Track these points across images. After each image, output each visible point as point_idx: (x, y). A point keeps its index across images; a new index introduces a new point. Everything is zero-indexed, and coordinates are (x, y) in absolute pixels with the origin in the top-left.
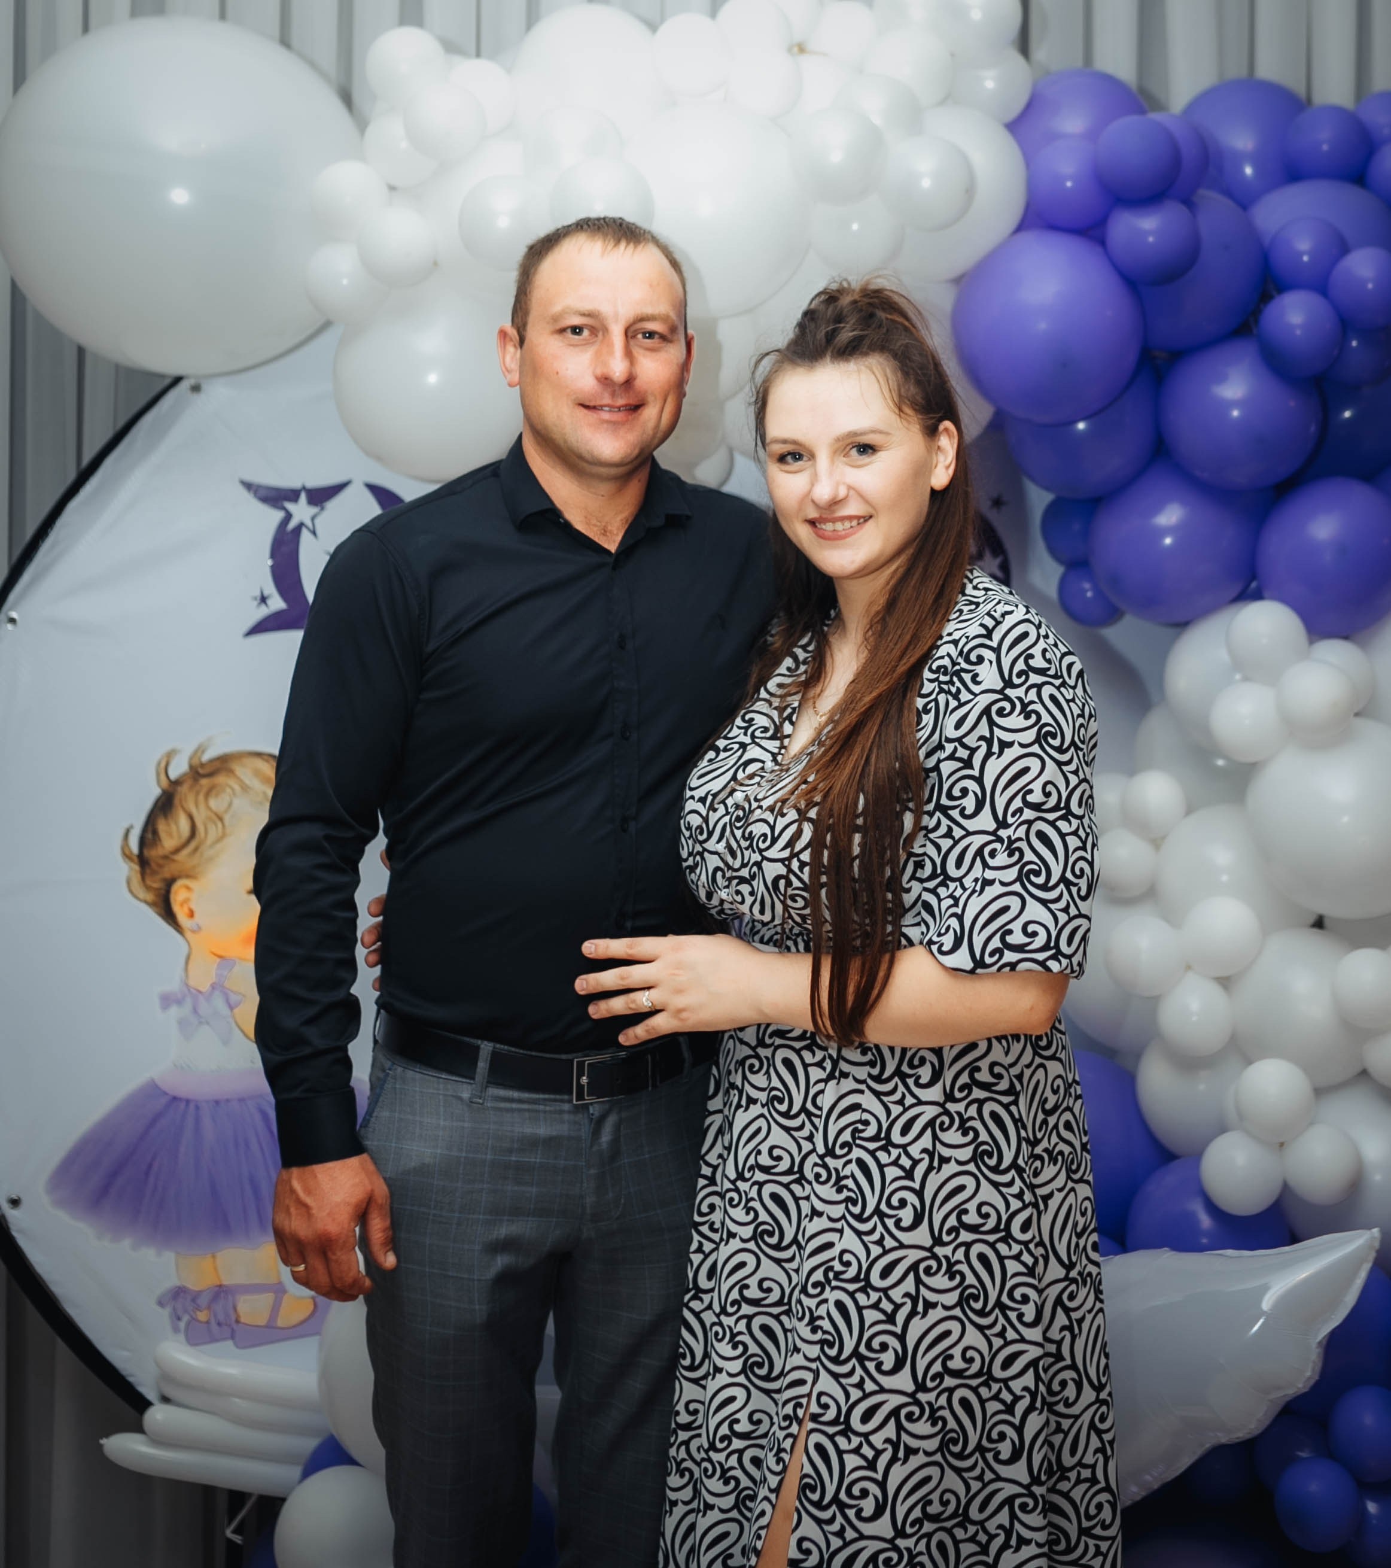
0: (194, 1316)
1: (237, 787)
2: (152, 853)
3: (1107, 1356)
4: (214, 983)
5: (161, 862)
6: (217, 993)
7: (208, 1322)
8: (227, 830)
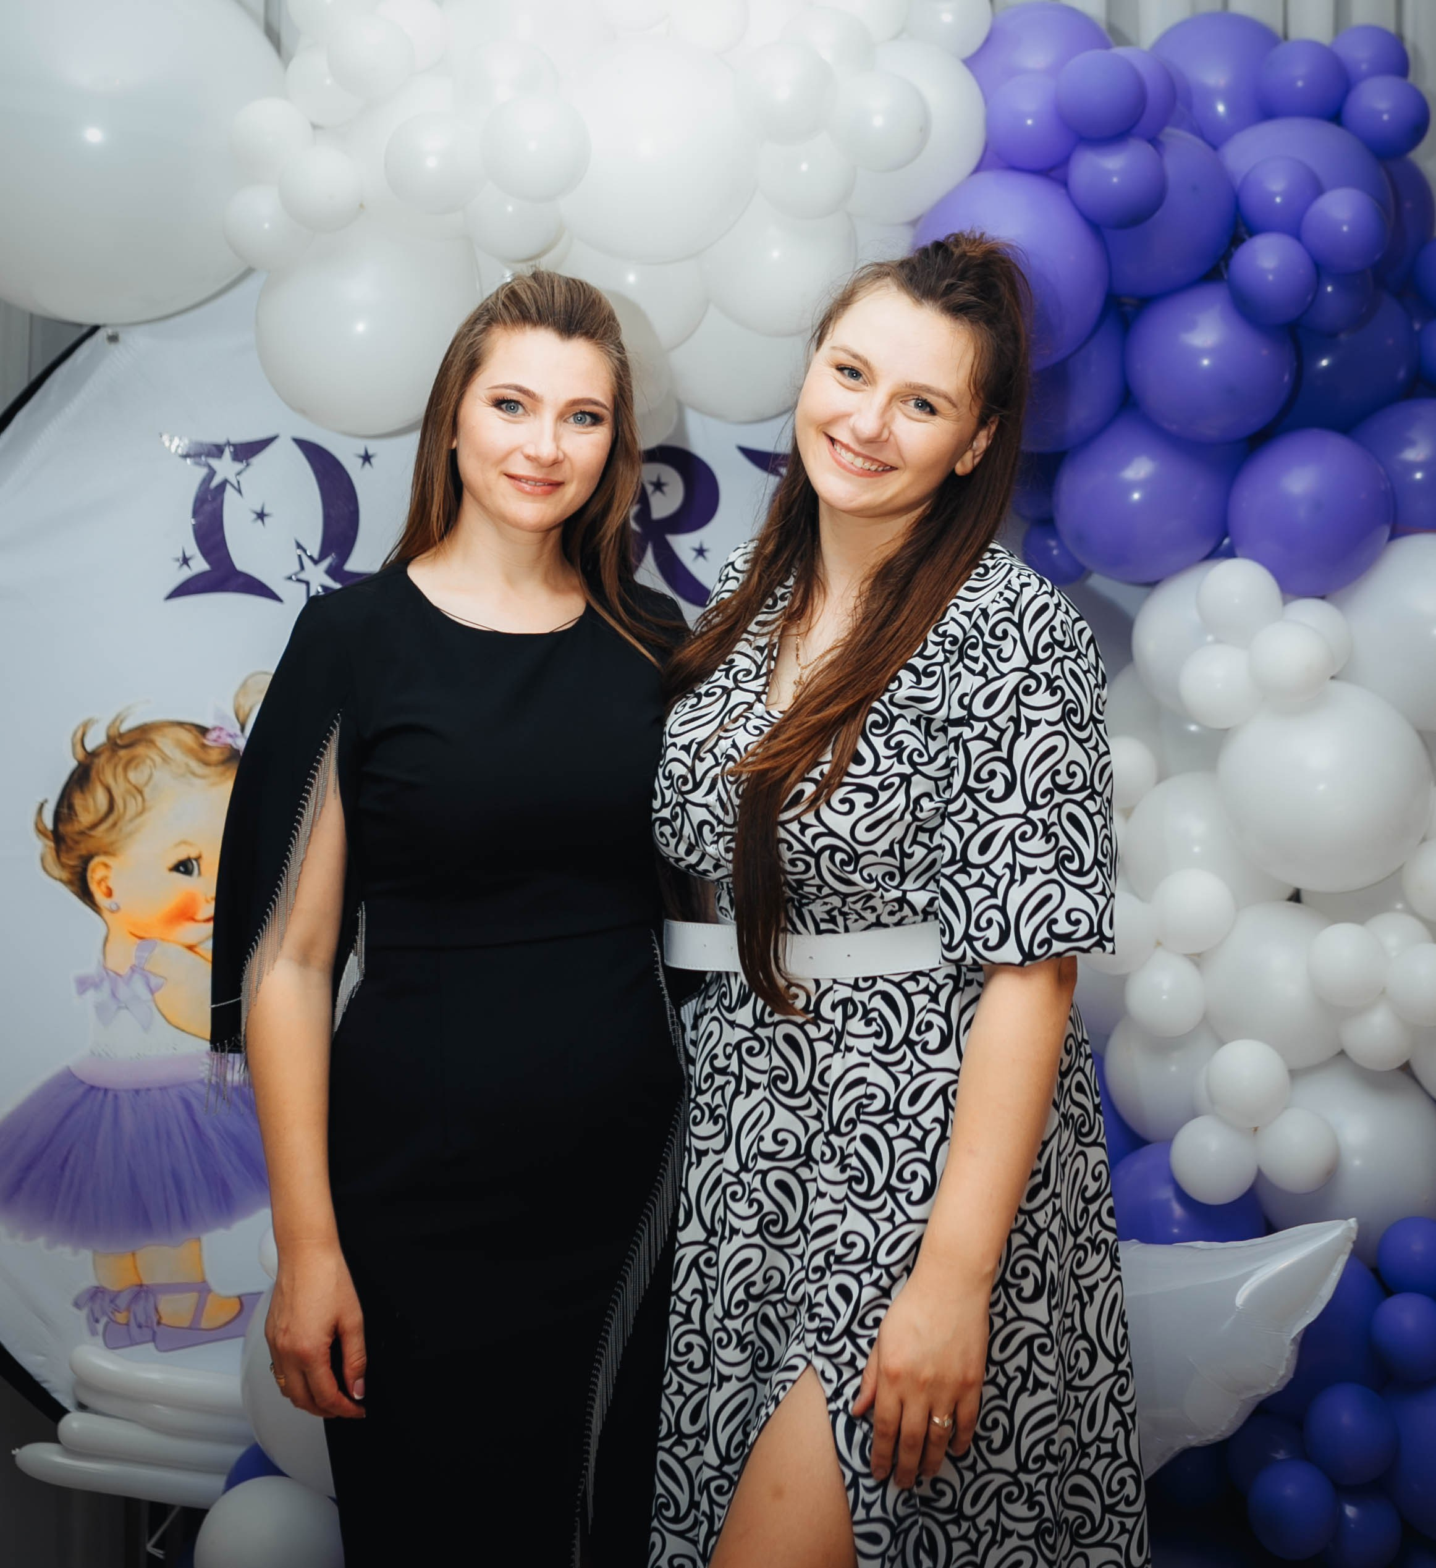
0: (112, 1317)
1: (158, 760)
2: (67, 829)
3: (1125, 1326)
4: (134, 965)
5: (76, 837)
6: (137, 976)
7: (127, 1324)
8: (147, 804)
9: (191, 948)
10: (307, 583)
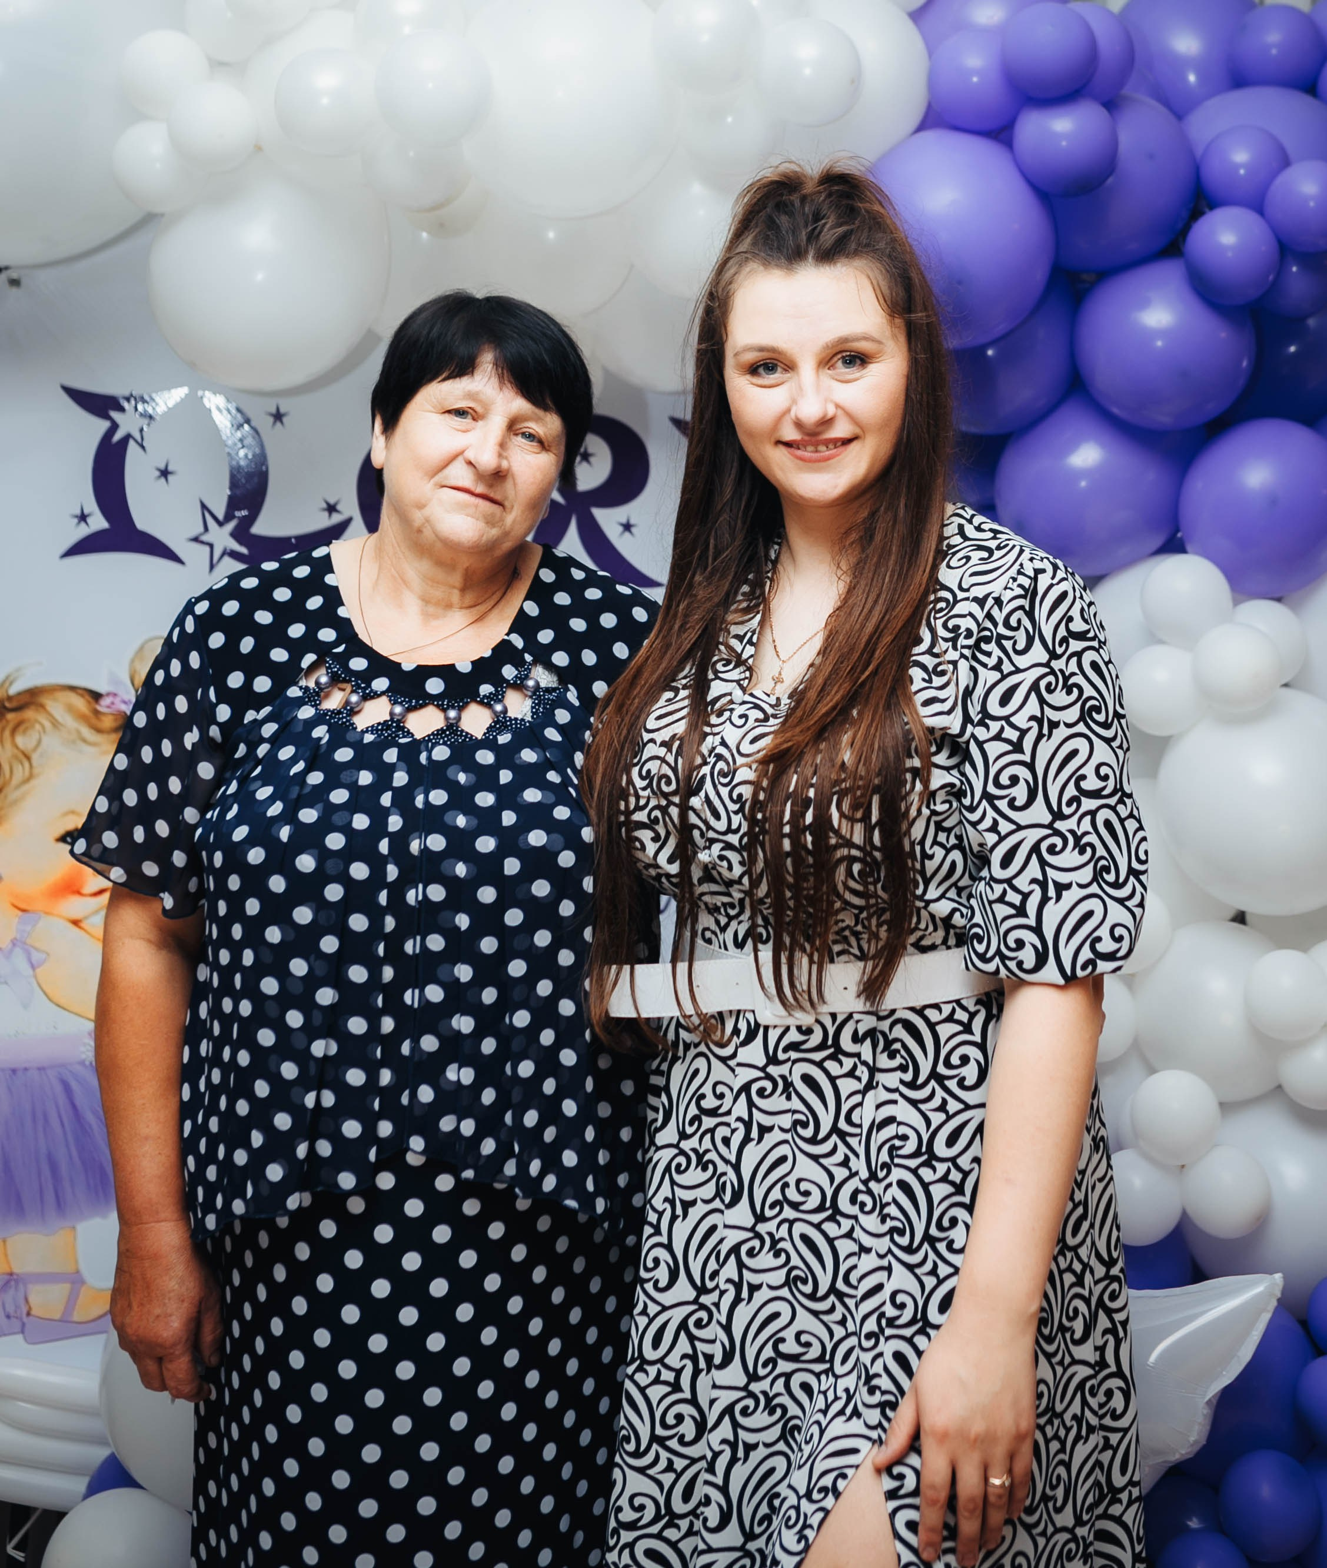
8: (36, 771)
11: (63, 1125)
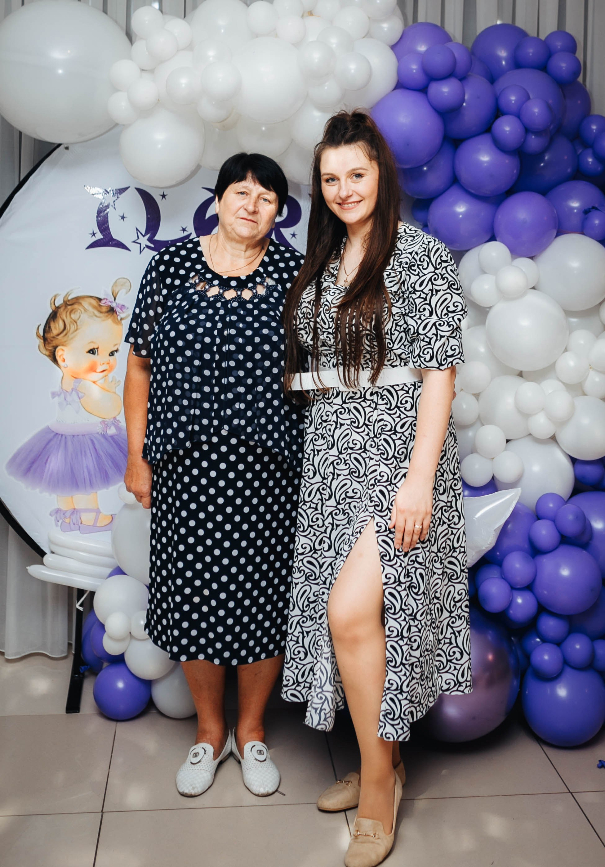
0: (64, 520)
1: (83, 310)
2: (48, 336)
4: (73, 388)
5: (52, 339)
6: (74, 392)
7: (69, 523)
8: (78, 327)
9: (94, 382)
10: (140, 244)
11: (91, 455)
